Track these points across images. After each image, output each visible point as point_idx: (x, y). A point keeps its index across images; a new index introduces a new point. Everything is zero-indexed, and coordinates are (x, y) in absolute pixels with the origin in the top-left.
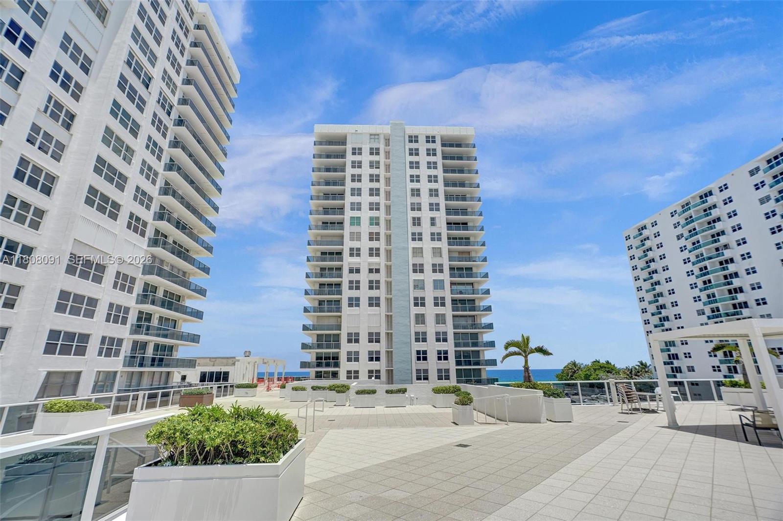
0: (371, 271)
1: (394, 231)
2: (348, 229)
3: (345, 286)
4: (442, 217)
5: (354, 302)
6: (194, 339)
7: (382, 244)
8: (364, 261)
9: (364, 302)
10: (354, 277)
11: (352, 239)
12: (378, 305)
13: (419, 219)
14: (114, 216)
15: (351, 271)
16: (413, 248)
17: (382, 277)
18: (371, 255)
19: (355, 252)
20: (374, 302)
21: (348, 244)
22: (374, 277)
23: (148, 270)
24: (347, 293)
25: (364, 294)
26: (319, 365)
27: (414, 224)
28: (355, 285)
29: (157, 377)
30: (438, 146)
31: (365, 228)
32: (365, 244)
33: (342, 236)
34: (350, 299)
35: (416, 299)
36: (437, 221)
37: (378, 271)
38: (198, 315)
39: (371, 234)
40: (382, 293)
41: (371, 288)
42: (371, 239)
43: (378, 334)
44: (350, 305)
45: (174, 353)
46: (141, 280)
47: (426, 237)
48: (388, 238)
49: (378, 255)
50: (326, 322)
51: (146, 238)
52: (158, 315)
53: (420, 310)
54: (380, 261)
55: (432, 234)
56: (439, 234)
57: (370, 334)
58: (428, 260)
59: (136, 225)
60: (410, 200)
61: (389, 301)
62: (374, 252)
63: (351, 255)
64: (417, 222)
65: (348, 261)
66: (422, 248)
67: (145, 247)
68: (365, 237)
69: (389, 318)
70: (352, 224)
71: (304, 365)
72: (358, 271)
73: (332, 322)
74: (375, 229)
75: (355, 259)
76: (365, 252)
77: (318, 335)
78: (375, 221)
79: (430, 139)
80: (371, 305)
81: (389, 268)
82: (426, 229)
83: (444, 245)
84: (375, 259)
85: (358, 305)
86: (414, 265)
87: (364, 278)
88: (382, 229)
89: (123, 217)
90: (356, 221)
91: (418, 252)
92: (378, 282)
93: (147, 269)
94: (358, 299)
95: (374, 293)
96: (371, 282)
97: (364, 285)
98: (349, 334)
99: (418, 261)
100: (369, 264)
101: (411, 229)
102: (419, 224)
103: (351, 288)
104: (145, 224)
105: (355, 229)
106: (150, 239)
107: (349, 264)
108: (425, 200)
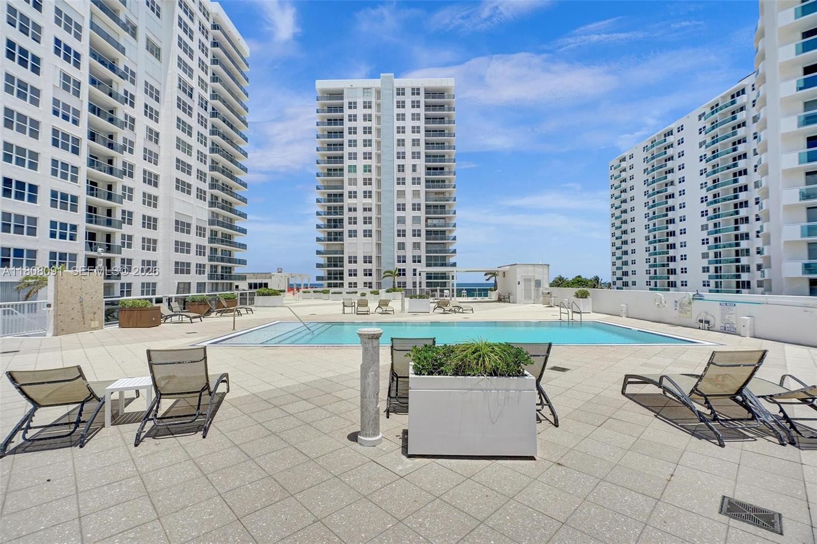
0: (365, 209)
1: (383, 177)
2: (347, 176)
3: (346, 221)
4: (421, 163)
5: (353, 234)
6: (243, 262)
7: (373, 188)
8: (360, 202)
9: (360, 233)
10: (352, 214)
11: (350, 184)
12: (370, 236)
13: (403, 166)
14: (189, 193)
15: (350, 210)
16: (398, 191)
17: (373, 214)
18: (365, 197)
19: (353, 195)
20: (368, 233)
21: (347, 188)
22: (368, 214)
23: (211, 223)
24: (347, 227)
25: (360, 227)
26: (329, 278)
27: (399, 171)
28: (353, 221)
29: (225, 285)
30: (422, 98)
31: (360, 175)
32: (360, 188)
33: (342, 181)
34: (350, 231)
35: (399, 231)
36: (418, 167)
37: (370, 210)
38: (244, 246)
39: (365, 179)
40: (373, 227)
41: (365, 223)
42: (365, 184)
43: (371, 257)
44: (350, 236)
45: (232, 271)
46: (208, 228)
47: (409, 181)
48: (379, 181)
49: (370, 197)
50: (333, 248)
51: (207, 202)
52: (220, 249)
53: (401, 239)
54: (372, 202)
55: (413, 179)
56: (419, 179)
57: (365, 257)
58: (409, 200)
59: (201, 195)
60: (397, 149)
61: (379, 232)
62: (368, 195)
63: (350, 197)
64: (401, 168)
65: (348, 202)
66: (404, 191)
67: (207, 207)
68: (360, 182)
69: (379, 245)
70: (349, 171)
71: (319, 278)
72: (355, 210)
73: (338, 248)
74: (367, 175)
75: (353, 201)
76: (360, 195)
77: (328, 258)
78: (367, 169)
79: (416, 91)
80: (365, 236)
81: (379, 207)
82: (408, 175)
83: (422, 188)
84: (368, 200)
85: (355, 236)
86: (398, 205)
87: (360, 215)
88: (373, 175)
89: (194, 191)
90: (353, 169)
91: (401, 194)
92: (370, 218)
93: (211, 221)
94: (355, 231)
95: (368, 227)
96: (365, 218)
97: (360, 221)
98: (350, 257)
99: (401, 201)
100: (364, 204)
101: (397, 175)
102: (403, 171)
103: (350, 223)
104: (205, 193)
105: (352, 175)
106: (209, 202)
107: (348, 204)
108: (408, 149)
